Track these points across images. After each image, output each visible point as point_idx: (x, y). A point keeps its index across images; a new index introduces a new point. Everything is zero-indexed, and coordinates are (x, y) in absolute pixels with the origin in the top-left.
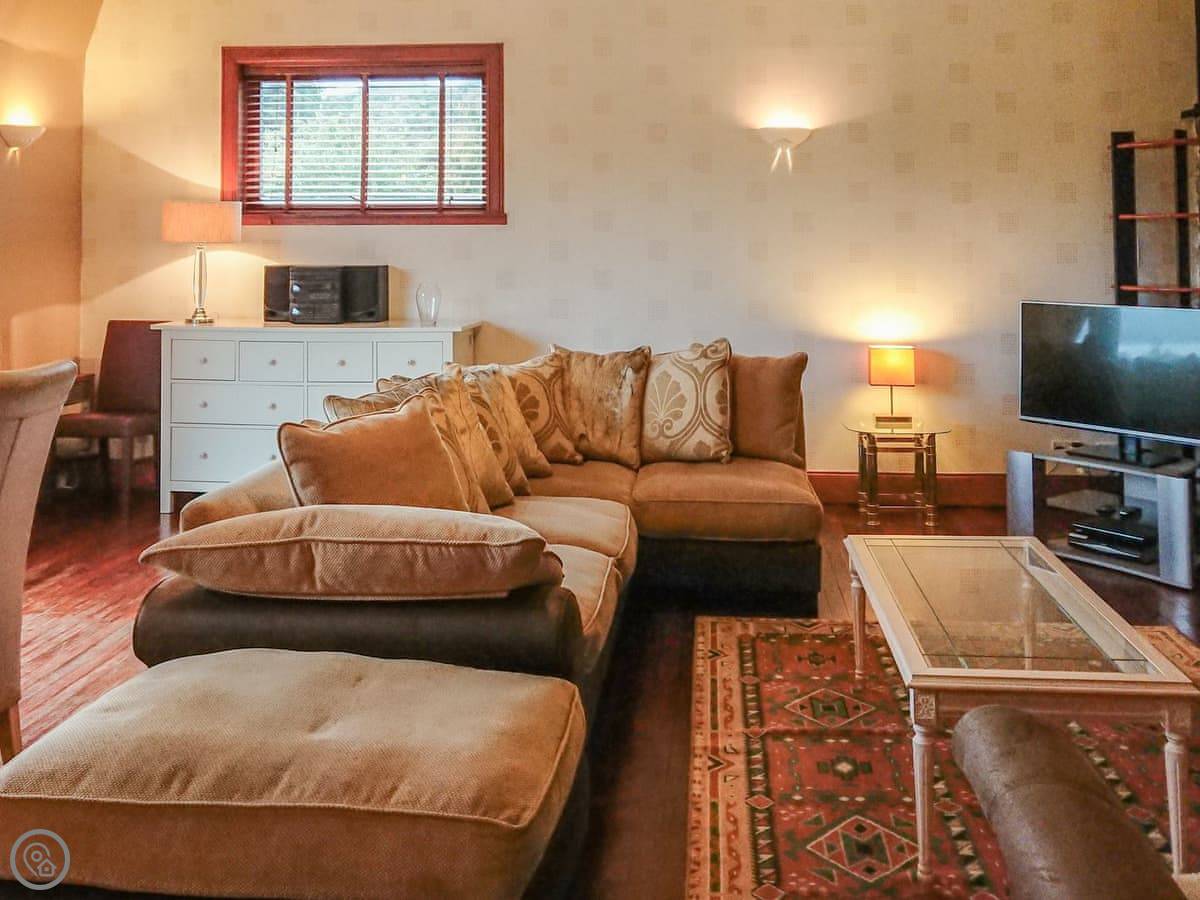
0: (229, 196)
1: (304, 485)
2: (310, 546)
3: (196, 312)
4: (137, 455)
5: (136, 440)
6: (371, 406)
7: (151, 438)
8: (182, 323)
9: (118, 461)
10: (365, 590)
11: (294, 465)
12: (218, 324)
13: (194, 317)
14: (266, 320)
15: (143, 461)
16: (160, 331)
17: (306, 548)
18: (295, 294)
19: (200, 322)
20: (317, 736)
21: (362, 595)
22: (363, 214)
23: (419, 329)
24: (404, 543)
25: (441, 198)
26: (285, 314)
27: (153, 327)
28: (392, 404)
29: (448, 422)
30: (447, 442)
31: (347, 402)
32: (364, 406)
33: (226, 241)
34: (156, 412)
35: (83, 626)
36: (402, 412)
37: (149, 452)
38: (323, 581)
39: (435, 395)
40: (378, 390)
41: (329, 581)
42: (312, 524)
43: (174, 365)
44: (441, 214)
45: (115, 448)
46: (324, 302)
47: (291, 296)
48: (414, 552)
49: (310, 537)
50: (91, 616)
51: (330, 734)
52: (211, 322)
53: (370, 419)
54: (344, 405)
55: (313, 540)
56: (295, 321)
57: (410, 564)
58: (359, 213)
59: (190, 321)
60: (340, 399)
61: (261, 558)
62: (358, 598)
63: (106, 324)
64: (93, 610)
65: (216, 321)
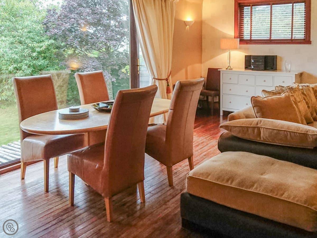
0: (236, 37)
1: (257, 113)
2: (260, 128)
3: (228, 67)
4: (215, 101)
5: (215, 97)
6: (274, 94)
7: (218, 97)
8: (225, 69)
9: (211, 102)
10: (274, 141)
11: (255, 107)
12: (234, 70)
13: (228, 68)
14: (245, 69)
15: (216, 102)
16: (220, 71)
17: (259, 129)
18: (253, 62)
19: (229, 69)
20: (263, 177)
21: (273, 142)
22: (270, 41)
23: (286, 73)
24: (285, 131)
25: (292, 37)
26: (250, 67)
27: (218, 70)
28: (280, 93)
29: (295, 99)
30: (295, 105)
31: (268, 92)
32: (272, 93)
33: (236, 49)
34: (219, 91)
35: (205, 140)
36: (283, 95)
37: (217, 101)
38: (263, 138)
39: (291, 91)
40: (276, 89)
41: (265, 138)
42: (260, 123)
43: (223, 80)
44: (292, 41)
45: (210, 99)
46: (260, 65)
47: (252, 63)
48: (287, 133)
49: (260, 126)
50: (206, 138)
51: (266, 176)
52: (232, 69)
53: (275, 97)
54: (267, 92)
55: (261, 127)
56: (252, 69)
57: (286, 136)
58: (269, 41)
59: (227, 69)
60: (266, 91)
61: (248, 130)
62: (272, 143)
63: (208, 69)
64: (207, 137)
65: (233, 69)
